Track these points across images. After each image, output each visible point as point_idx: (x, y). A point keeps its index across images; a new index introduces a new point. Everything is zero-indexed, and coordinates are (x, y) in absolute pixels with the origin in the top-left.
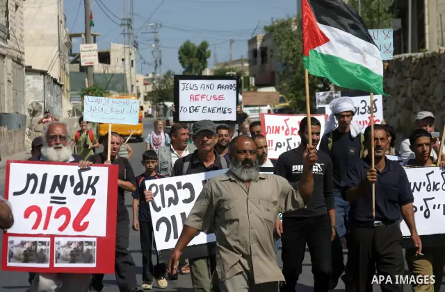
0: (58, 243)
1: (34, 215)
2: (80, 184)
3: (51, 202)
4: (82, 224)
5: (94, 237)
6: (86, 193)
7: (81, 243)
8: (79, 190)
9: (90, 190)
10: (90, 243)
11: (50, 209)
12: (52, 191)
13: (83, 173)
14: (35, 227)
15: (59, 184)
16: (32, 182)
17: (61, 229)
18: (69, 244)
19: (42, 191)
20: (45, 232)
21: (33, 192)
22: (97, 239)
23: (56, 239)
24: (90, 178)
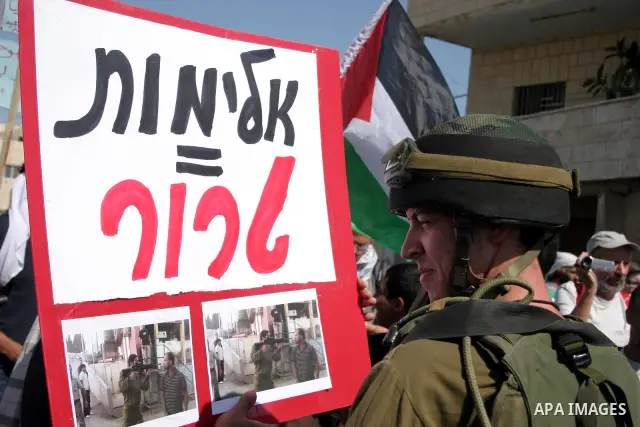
0: (215, 323)
1: (132, 218)
2: (253, 106)
3: (181, 168)
4: (270, 245)
5: (310, 285)
6: (270, 136)
7: (278, 313)
8: (251, 124)
9: (280, 128)
10: (301, 309)
11: (178, 193)
12: (179, 126)
13: (255, 67)
14: (141, 271)
15: (196, 100)
16: (115, 82)
17: (217, 269)
18: (246, 321)
19: (149, 125)
20: (172, 287)
21: (120, 126)
22: (318, 292)
23: (209, 309)
24: (275, 85)
